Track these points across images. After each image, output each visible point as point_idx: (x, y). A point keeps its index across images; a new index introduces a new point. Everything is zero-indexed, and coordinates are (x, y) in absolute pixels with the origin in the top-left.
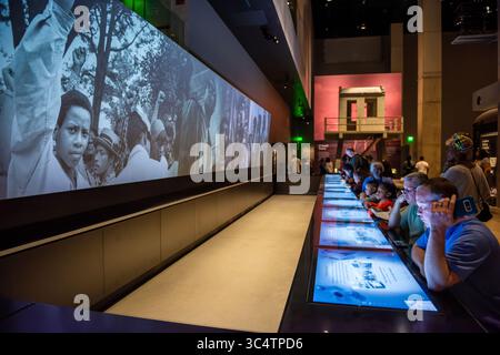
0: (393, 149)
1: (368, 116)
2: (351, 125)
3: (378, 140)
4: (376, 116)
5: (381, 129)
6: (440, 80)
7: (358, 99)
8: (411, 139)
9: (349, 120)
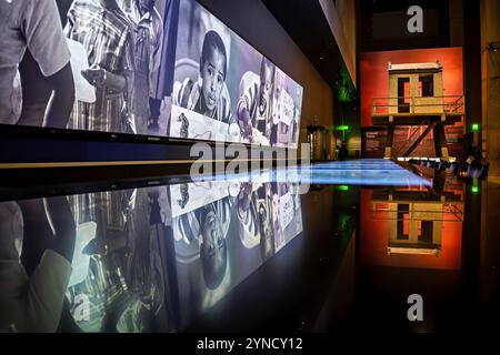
1: (424, 95)
2: (403, 107)
3: (435, 124)
4: (432, 95)
5: (439, 110)
7: (411, 76)
8: (475, 127)
9: (401, 101)
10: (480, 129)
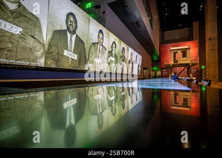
0: (195, 70)
1: (183, 57)
2: (175, 61)
3: (187, 66)
4: (186, 57)
5: (189, 62)
6: (217, 40)
7: (178, 51)
8: (203, 67)
9: (175, 59)
10: (205, 68)
